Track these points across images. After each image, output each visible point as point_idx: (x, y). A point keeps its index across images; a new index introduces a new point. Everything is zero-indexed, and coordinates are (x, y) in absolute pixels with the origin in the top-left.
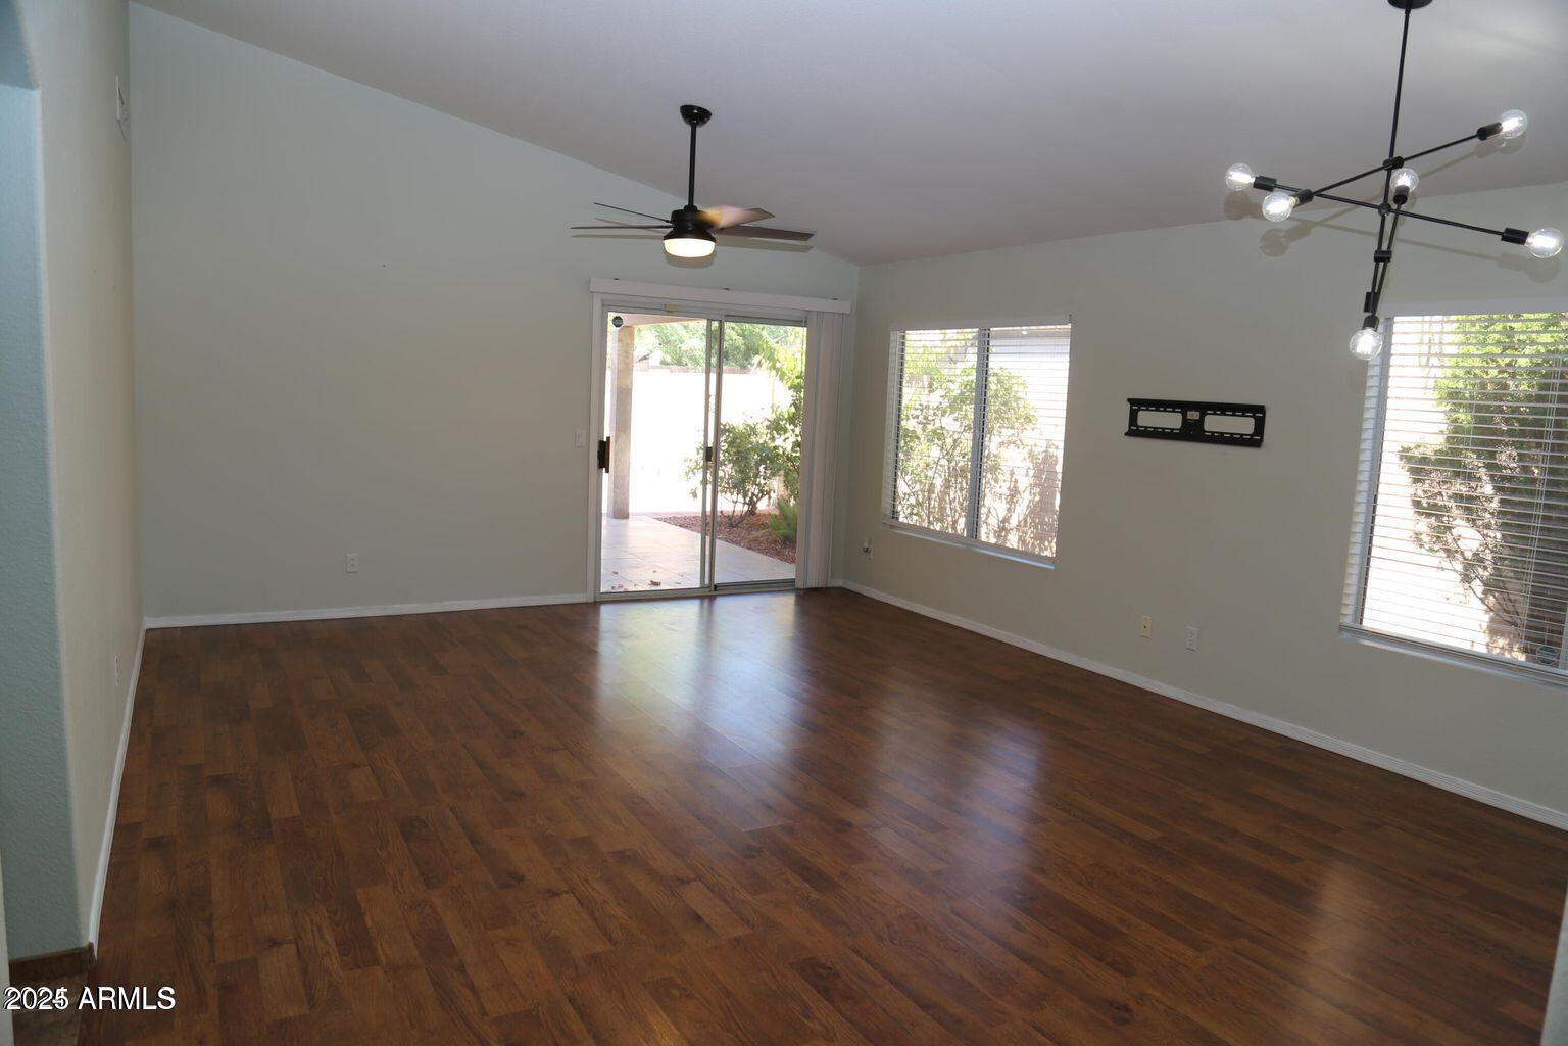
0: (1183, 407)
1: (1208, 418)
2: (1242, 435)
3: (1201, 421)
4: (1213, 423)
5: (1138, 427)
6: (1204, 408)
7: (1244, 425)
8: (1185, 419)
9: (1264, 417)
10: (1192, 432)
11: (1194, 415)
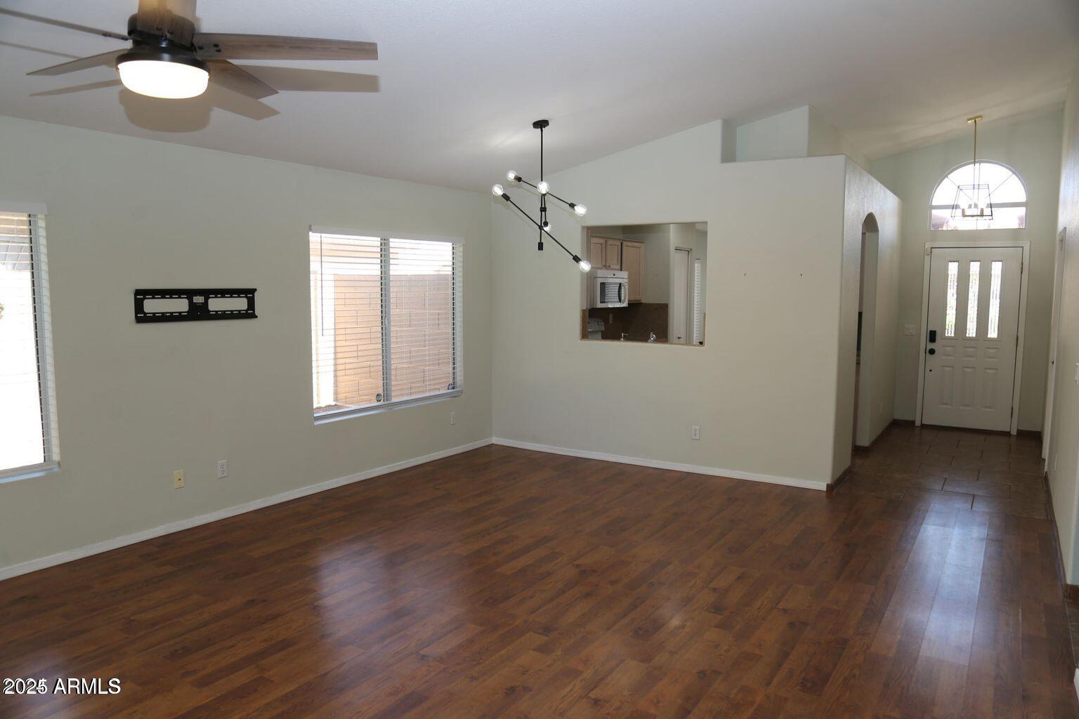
0: (189, 293)
1: (210, 301)
2: (239, 311)
3: (206, 303)
4: (215, 304)
5: (145, 314)
6: (207, 293)
7: (240, 304)
8: (191, 304)
9: (254, 296)
10: (199, 313)
11: (199, 299)
